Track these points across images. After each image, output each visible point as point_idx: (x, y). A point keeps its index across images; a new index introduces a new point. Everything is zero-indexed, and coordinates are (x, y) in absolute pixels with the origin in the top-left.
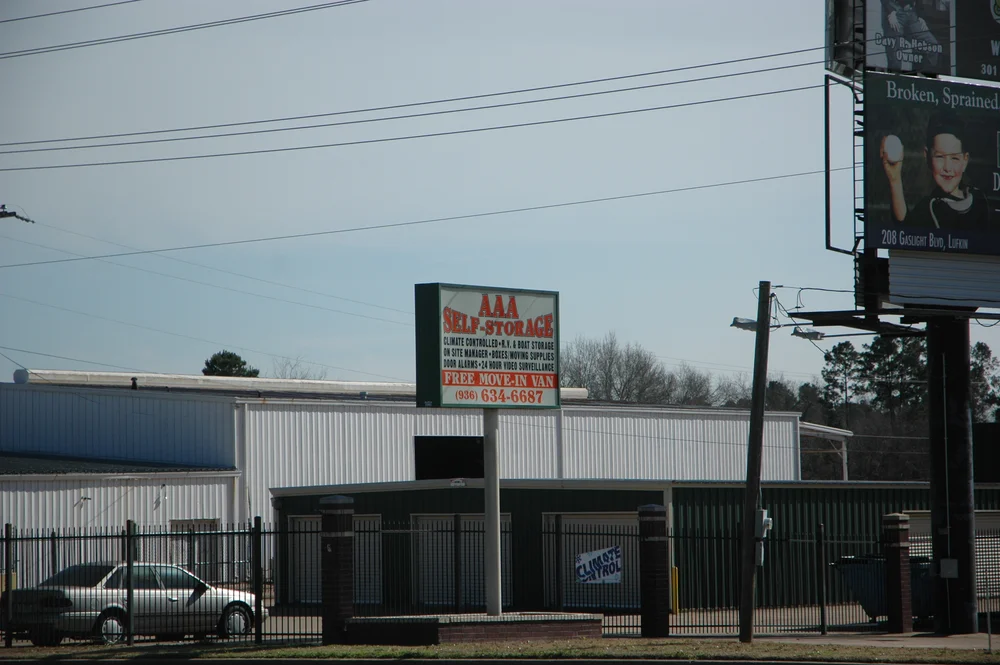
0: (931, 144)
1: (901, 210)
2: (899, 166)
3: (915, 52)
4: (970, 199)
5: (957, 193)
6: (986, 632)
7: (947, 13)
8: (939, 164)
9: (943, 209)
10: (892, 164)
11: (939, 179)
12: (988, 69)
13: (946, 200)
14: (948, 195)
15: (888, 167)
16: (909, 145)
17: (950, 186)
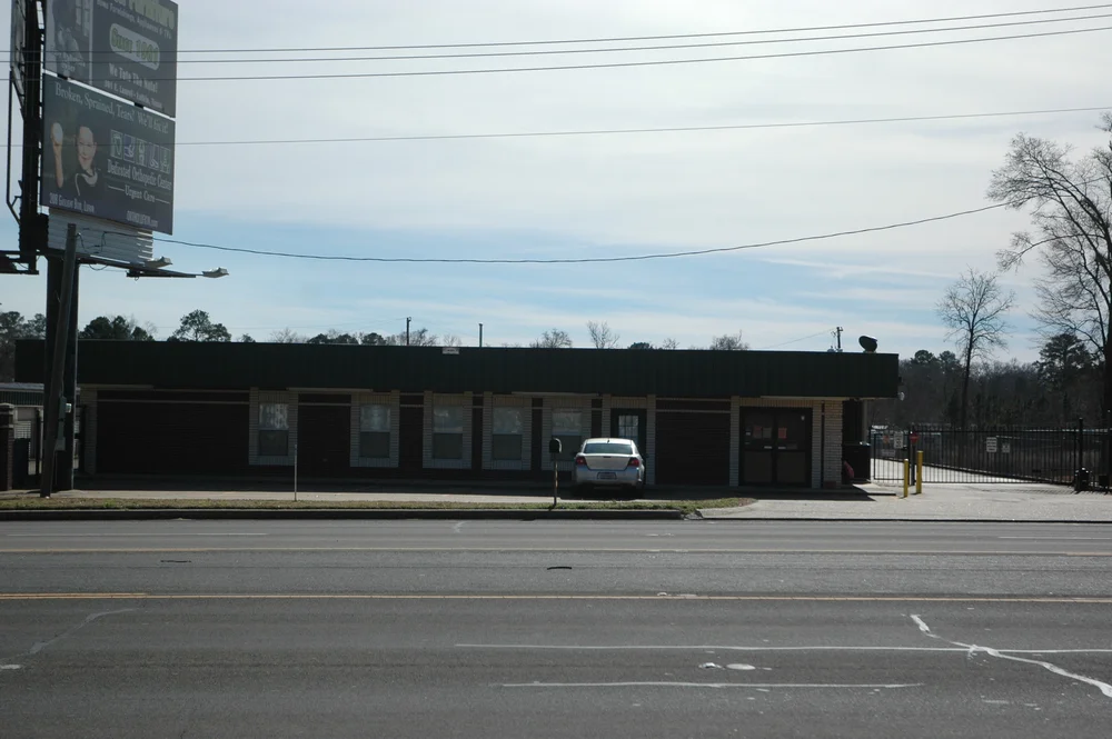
0: (77, 133)
1: (61, 179)
2: (60, 148)
3: (72, 63)
4: (96, 177)
5: (90, 172)
6: (293, 491)
7: (88, 38)
8: (81, 149)
9: (81, 180)
10: (57, 145)
11: (81, 160)
12: (108, 84)
13: (84, 175)
14: (85, 172)
15: (55, 147)
16: (66, 132)
17: (86, 166)
